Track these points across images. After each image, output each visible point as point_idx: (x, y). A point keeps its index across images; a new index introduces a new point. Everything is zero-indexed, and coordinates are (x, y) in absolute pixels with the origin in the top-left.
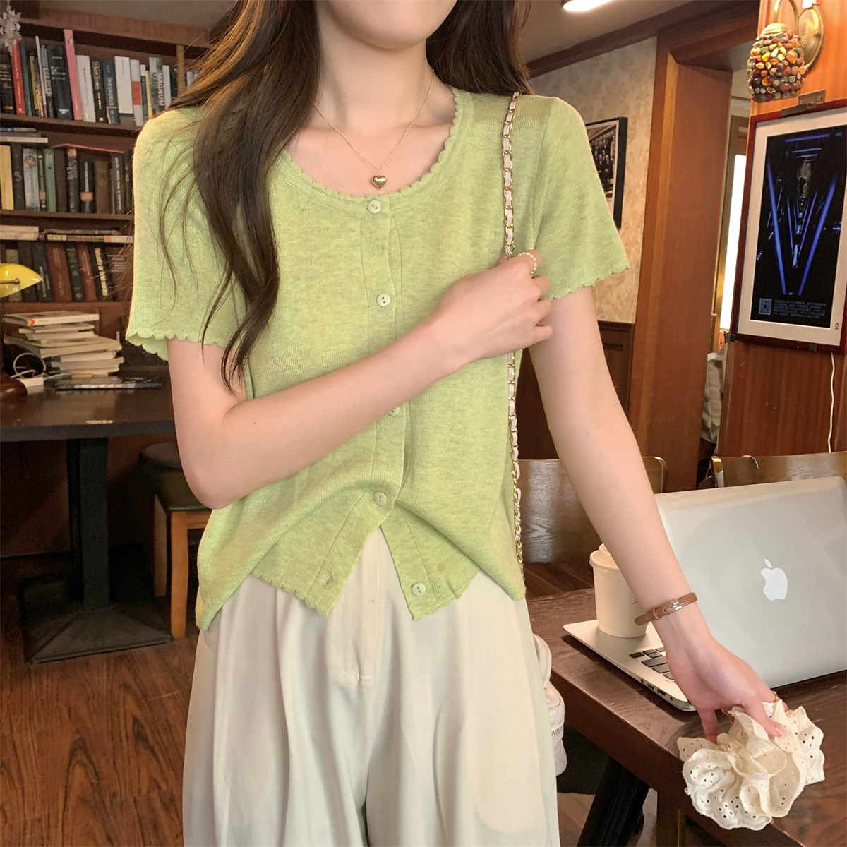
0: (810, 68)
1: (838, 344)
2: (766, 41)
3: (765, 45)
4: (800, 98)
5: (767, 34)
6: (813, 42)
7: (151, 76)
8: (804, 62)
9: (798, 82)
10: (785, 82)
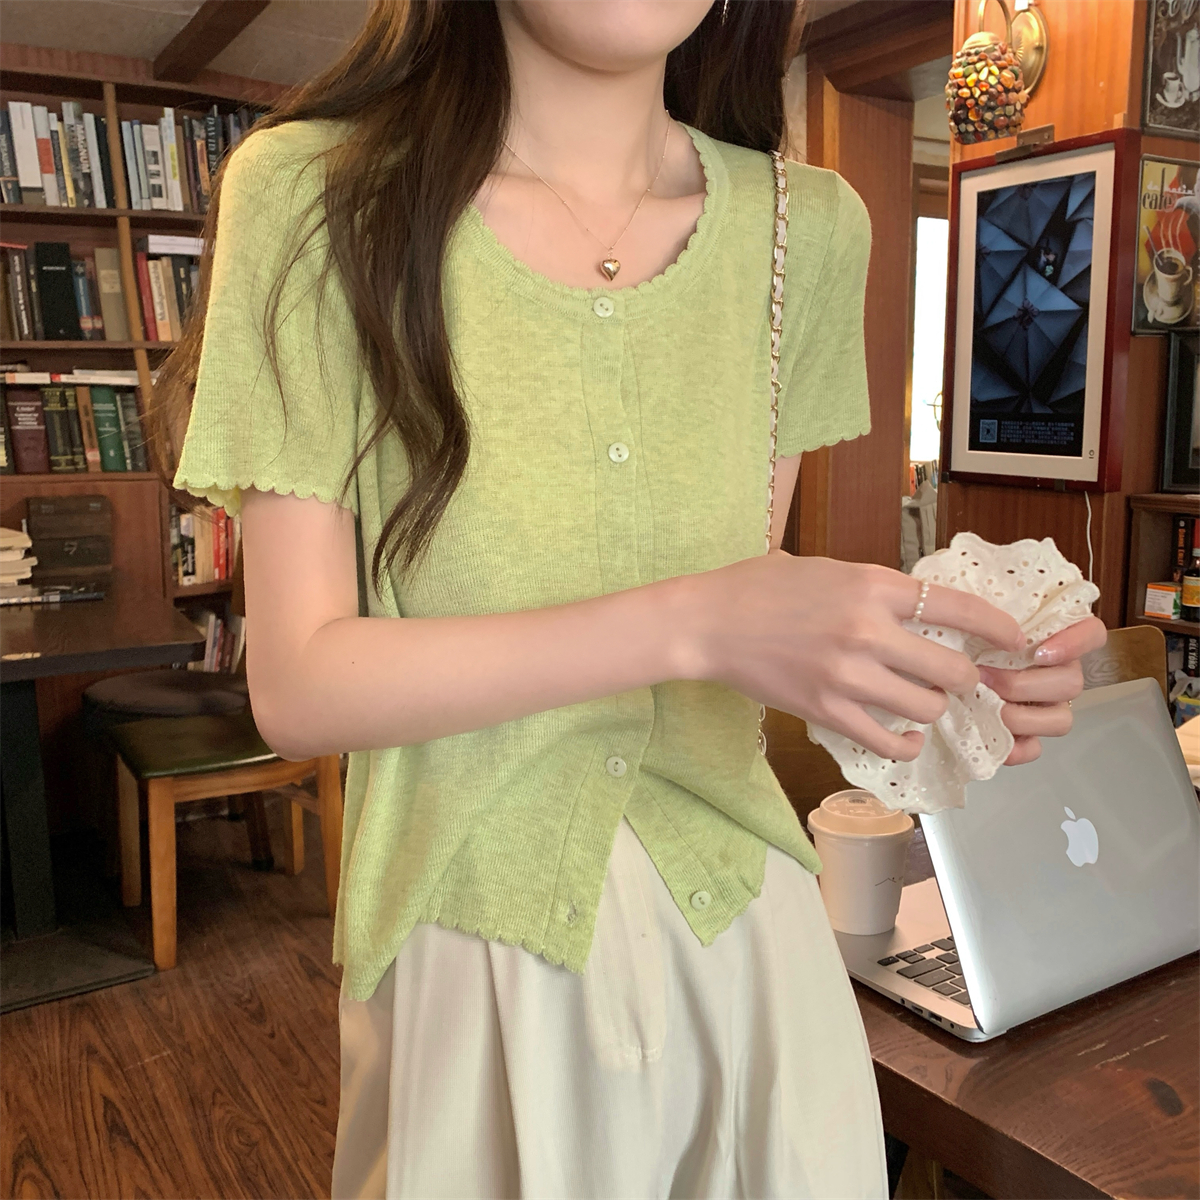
0: (1032, 94)
1: (1094, 479)
2: (970, 58)
3: (969, 64)
4: (1020, 136)
5: (971, 48)
6: (1033, 58)
7: (67, 131)
8: (1023, 87)
9: (1018, 114)
10: (1001, 115)
